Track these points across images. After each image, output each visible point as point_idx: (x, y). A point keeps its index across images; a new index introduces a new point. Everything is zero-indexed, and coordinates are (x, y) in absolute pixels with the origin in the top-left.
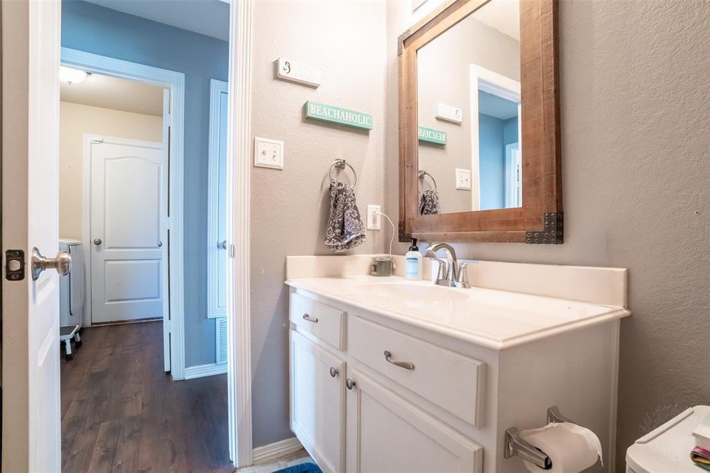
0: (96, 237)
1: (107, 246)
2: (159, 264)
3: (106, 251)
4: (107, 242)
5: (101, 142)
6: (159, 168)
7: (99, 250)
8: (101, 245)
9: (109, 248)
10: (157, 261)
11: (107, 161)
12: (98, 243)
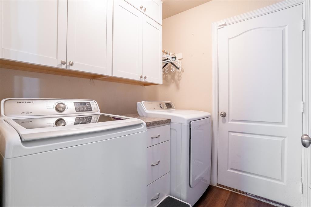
0: (222, 110)
1: (231, 119)
2: (283, 142)
3: (230, 124)
4: (231, 115)
5: (225, 25)
6: (283, 32)
7: (224, 122)
8: (225, 117)
9: (233, 120)
10: (281, 139)
11: (230, 40)
12: (224, 115)
